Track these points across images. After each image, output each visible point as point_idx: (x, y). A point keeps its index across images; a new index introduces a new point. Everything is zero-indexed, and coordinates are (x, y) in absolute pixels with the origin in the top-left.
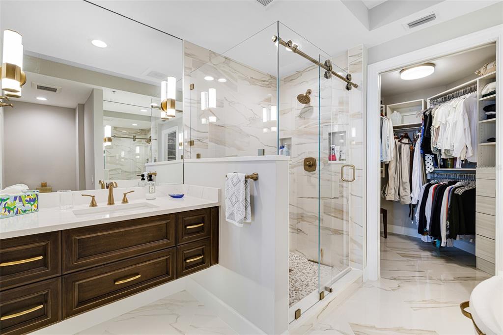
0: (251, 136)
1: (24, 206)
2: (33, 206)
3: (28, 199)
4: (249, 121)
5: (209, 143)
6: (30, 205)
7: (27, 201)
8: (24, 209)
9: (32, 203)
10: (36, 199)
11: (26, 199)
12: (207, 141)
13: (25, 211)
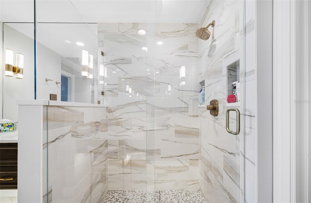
0: (161, 83)
1: (4, 128)
2: (11, 129)
3: (7, 125)
4: (160, 70)
5: (118, 92)
6: (8, 128)
7: (6, 126)
8: (4, 130)
9: (10, 127)
10: (13, 125)
11: (6, 125)
12: (116, 91)
13: (5, 131)
